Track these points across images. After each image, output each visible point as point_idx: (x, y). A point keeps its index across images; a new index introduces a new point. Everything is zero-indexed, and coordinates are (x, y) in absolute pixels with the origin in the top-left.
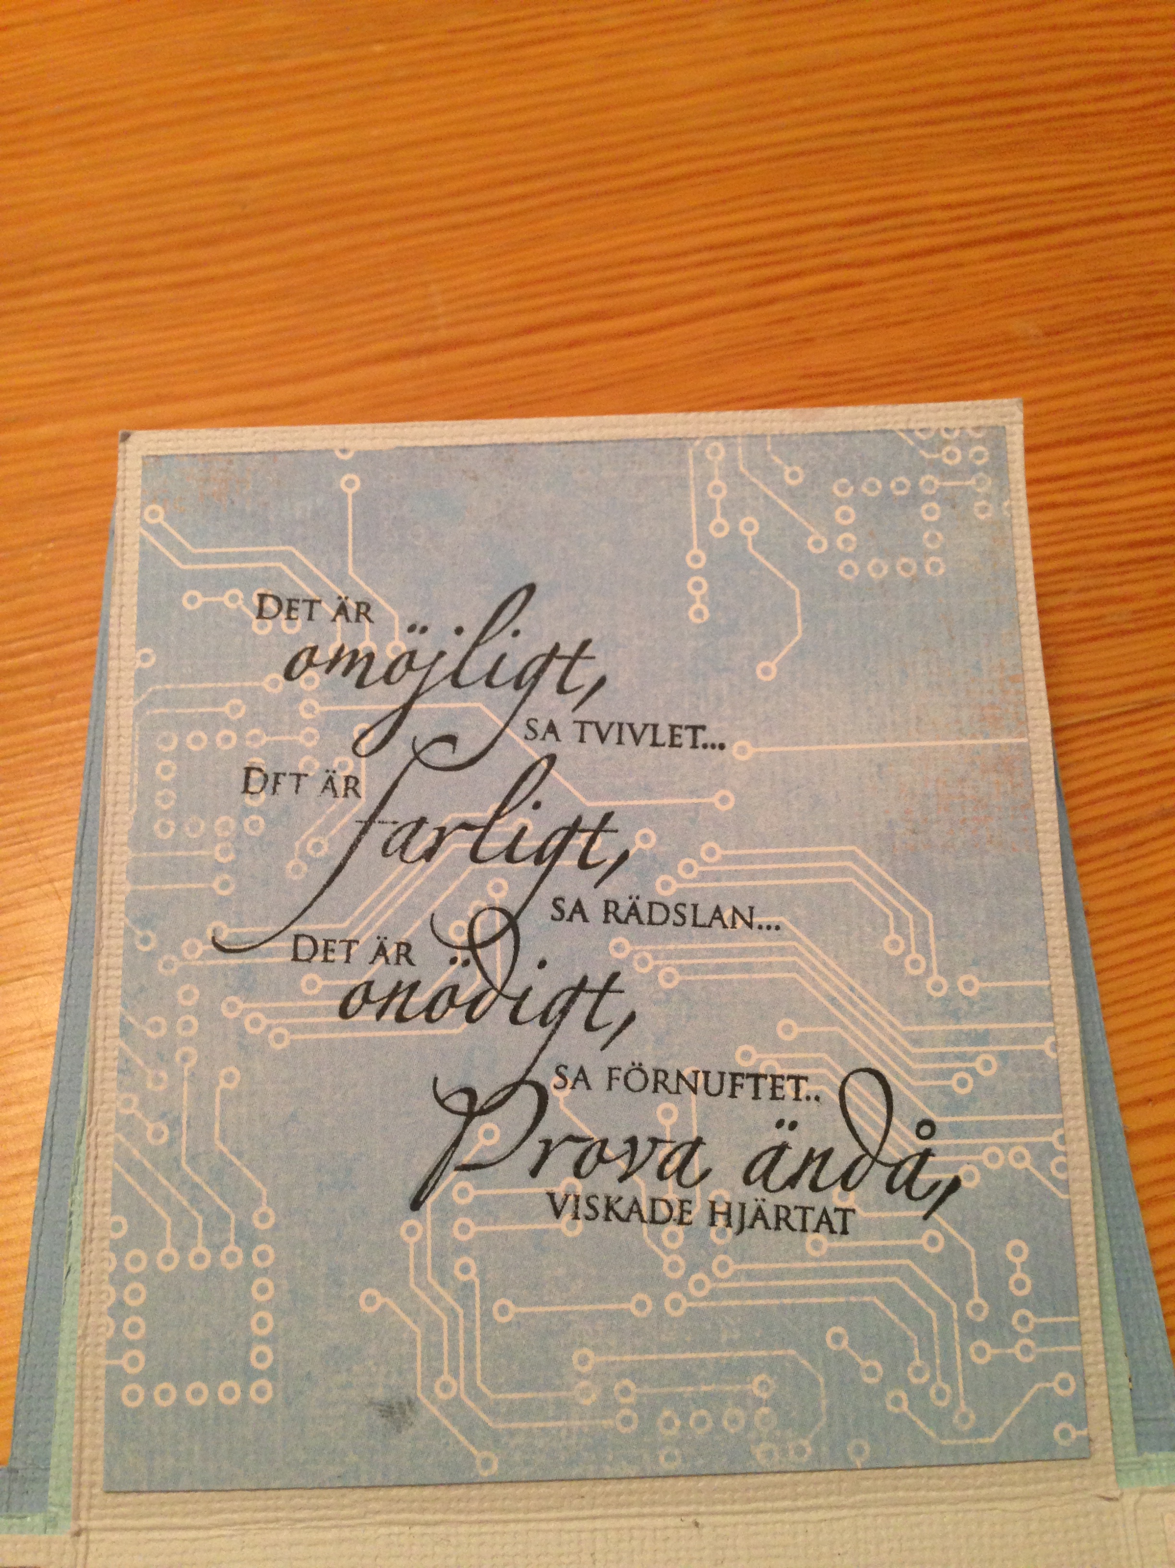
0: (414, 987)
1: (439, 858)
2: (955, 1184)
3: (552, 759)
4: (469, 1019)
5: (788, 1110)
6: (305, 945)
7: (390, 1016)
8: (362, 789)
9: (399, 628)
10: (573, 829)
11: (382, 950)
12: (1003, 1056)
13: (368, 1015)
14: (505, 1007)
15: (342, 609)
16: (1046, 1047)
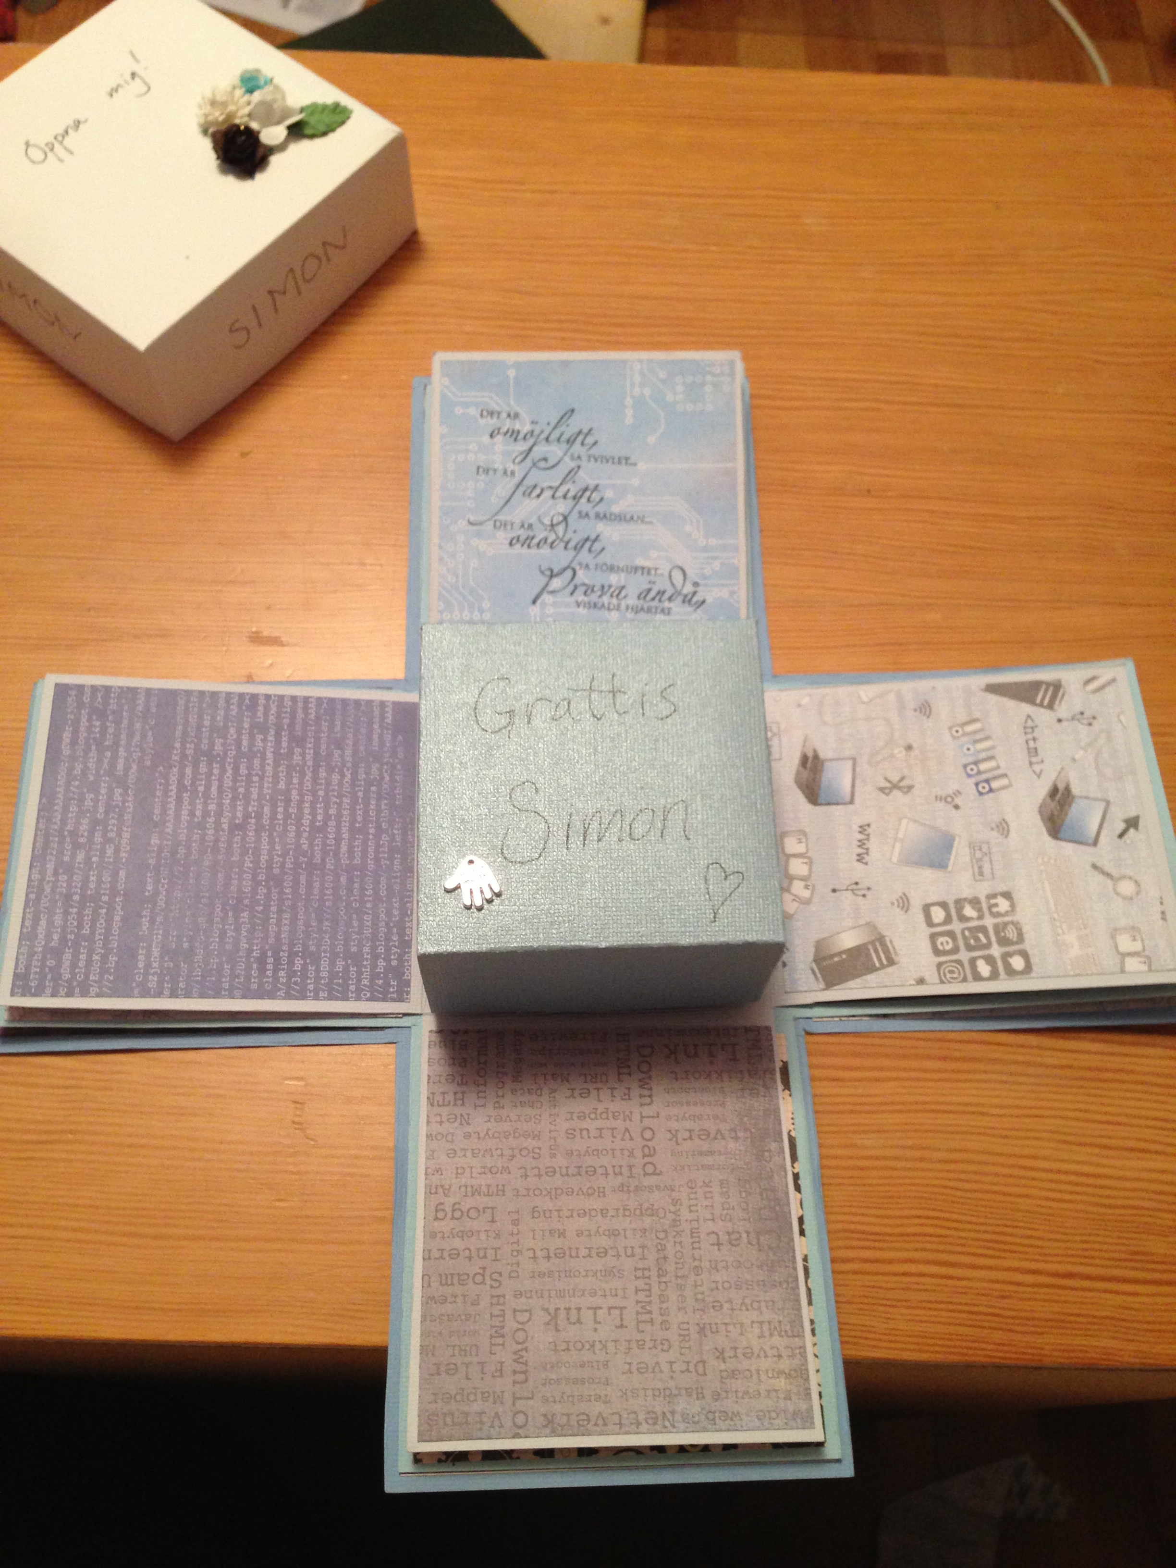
0: (533, 538)
1: (542, 497)
2: (704, 602)
3: (579, 467)
4: (551, 547)
5: (652, 578)
6: (498, 524)
7: (526, 546)
8: (517, 474)
9: (528, 421)
10: (586, 490)
11: (523, 526)
12: (722, 564)
13: (518, 546)
14: (562, 545)
15: (509, 415)
16: (736, 561)
